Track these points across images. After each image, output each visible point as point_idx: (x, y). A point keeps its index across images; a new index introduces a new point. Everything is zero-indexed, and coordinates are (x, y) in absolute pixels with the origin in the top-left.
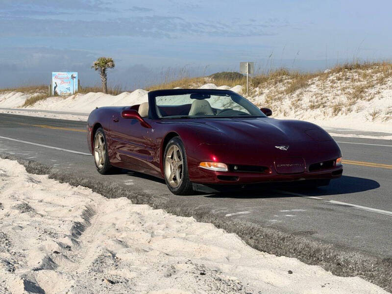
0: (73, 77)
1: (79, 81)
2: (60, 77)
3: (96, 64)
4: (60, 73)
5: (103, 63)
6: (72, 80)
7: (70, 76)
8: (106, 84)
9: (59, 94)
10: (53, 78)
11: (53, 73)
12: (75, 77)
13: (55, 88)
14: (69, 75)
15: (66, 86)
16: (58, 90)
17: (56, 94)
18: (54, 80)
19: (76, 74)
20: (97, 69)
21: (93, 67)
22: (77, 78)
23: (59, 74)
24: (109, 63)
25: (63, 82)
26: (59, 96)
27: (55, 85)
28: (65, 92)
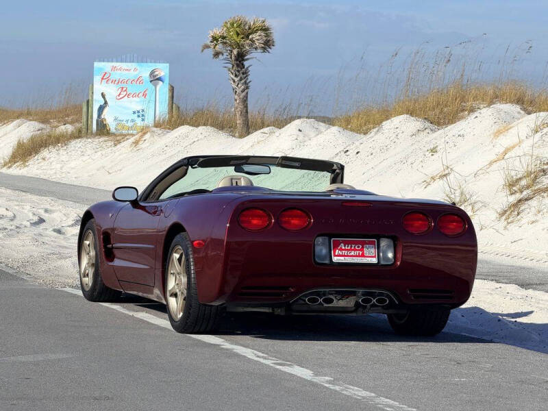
0: (155, 79)
1: (172, 89)
2: (116, 75)
3: (215, 39)
4: (118, 65)
5: (238, 34)
6: (151, 86)
7: (146, 75)
8: (245, 101)
9: (113, 130)
10: (97, 79)
11: (97, 65)
12: (160, 79)
13: (101, 109)
14: (144, 71)
15: (135, 104)
16: (108, 117)
17: (103, 129)
18: (99, 87)
19: (163, 70)
20: (217, 54)
21: (208, 47)
22: (167, 81)
23: (114, 68)
24: (255, 36)
25: (124, 93)
26: (114, 134)
27: (102, 102)
28: (130, 124)
